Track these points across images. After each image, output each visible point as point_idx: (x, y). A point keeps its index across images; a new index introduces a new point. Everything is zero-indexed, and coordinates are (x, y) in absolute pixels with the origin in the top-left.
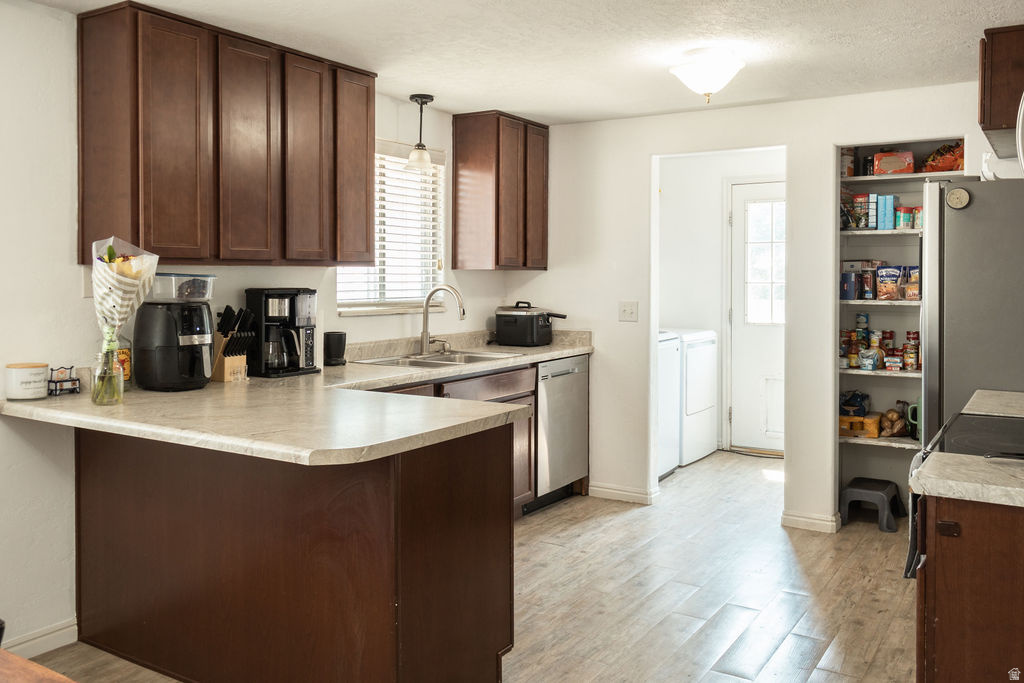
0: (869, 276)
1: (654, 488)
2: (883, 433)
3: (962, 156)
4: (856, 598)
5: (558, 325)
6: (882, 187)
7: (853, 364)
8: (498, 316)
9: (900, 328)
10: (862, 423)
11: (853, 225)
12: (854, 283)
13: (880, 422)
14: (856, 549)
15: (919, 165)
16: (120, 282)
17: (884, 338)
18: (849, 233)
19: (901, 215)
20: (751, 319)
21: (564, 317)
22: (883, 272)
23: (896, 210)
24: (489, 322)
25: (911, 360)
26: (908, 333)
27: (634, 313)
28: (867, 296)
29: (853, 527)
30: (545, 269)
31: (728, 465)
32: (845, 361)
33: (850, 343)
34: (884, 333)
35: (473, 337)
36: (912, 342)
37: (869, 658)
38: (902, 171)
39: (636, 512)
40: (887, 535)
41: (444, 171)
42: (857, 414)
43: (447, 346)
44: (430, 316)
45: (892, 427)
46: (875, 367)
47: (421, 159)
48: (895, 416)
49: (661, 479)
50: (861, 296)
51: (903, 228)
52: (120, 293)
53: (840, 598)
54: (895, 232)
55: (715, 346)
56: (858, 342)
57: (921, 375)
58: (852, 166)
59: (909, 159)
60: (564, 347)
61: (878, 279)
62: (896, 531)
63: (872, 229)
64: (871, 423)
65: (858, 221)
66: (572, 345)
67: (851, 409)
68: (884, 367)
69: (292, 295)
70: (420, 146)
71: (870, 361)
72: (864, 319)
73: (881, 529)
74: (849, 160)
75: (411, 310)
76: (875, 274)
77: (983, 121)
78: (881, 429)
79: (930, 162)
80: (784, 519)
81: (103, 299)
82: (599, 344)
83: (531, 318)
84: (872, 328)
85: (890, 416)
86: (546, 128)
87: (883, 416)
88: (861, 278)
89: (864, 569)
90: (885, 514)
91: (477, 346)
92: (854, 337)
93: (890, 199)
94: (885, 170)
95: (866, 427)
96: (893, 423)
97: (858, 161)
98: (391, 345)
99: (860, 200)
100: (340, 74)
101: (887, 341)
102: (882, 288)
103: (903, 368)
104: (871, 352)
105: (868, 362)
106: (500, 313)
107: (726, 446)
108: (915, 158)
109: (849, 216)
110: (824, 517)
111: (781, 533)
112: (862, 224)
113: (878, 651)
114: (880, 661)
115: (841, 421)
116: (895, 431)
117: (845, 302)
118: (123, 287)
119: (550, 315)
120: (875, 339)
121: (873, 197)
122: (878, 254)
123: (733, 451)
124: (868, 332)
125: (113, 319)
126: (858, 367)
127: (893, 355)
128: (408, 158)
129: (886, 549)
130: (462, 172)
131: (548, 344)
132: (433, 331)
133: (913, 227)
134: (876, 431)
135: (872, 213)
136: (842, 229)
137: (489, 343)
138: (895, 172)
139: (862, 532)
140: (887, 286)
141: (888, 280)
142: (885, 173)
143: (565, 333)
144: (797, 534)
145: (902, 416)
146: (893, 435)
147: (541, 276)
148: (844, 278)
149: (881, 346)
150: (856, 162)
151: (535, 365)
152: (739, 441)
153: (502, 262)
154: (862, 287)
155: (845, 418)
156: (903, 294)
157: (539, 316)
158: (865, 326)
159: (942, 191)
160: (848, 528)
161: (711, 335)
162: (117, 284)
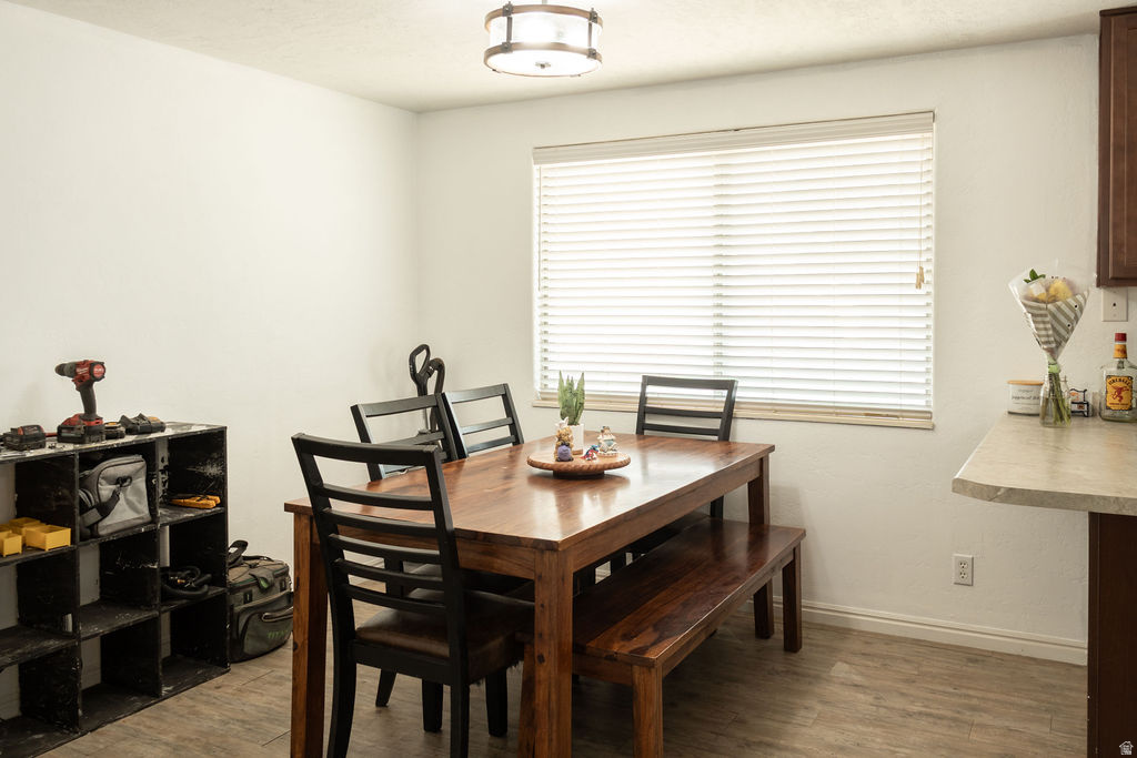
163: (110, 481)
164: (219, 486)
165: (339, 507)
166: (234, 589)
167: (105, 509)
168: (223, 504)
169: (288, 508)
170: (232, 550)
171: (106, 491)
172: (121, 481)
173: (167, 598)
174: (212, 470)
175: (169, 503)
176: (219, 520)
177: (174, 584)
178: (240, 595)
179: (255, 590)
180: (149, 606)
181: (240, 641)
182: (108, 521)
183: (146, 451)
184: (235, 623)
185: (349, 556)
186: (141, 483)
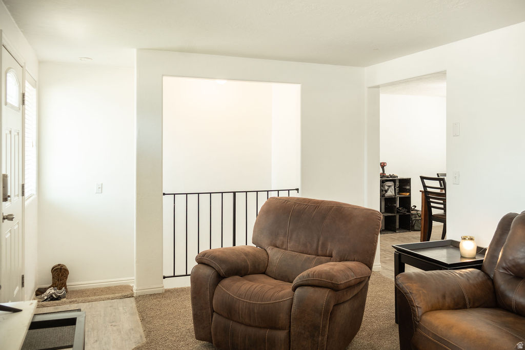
163: (387, 186)
164: (409, 191)
165: (429, 189)
166: (412, 214)
167: (386, 191)
168: (410, 195)
169: (420, 191)
170: (413, 208)
171: (386, 188)
172: (389, 186)
173: (398, 212)
174: (408, 187)
175: (399, 193)
176: (409, 198)
177: (399, 210)
178: (414, 216)
179: (417, 216)
180: (394, 213)
181: (413, 226)
182: (387, 194)
183: (394, 181)
184: (412, 222)
185: (432, 204)
186: (393, 187)
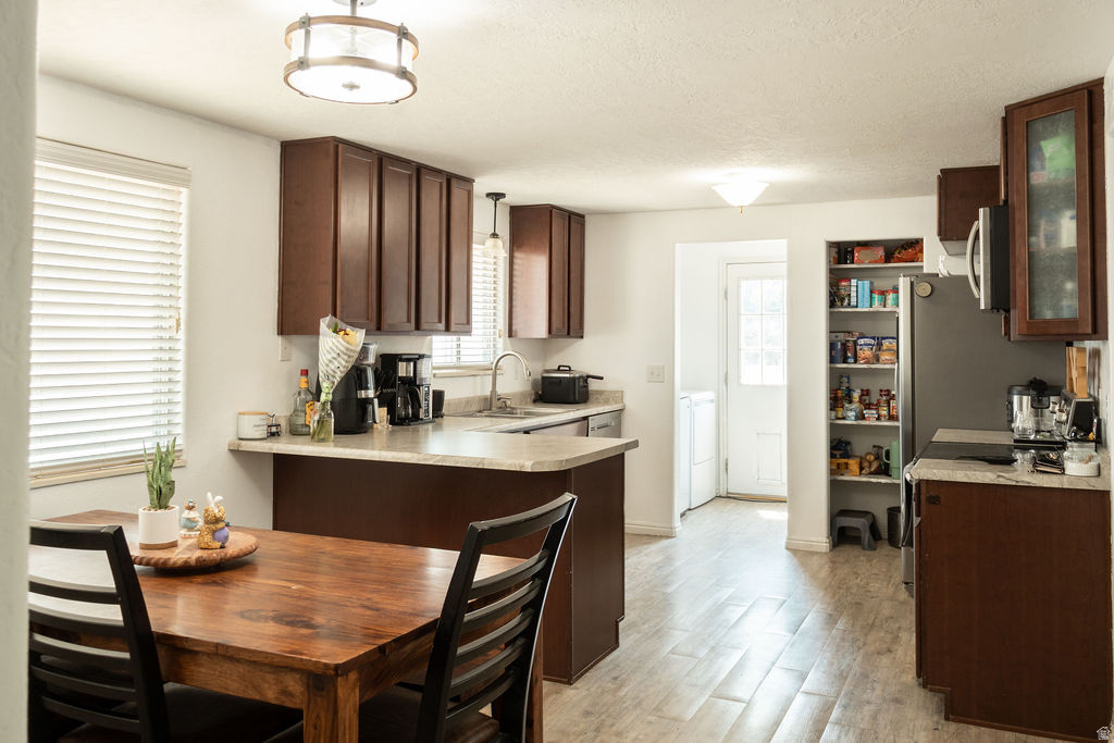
0: (850, 344)
1: (677, 522)
2: (863, 472)
3: (921, 251)
4: (854, 591)
5: (593, 385)
6: (861, 273)
7: (840, 416)
8: (543, 378)
9: (875, 386)
10: (847, 464)
11: (839, 304)
12: (840, 351)
13: (861, 463)
14: (847, 561)
15: (888, 258)
16: (348, 349)
17: (863, 395)
18: (836, 310)
19: (876, 296)
20: (744, 381)
21: (602, 378)
22: (861, 341)
23: (871, 292)
24: (534, 384)
25: (884, 412)
26: (881, 391)
27: (661, 375)
28: (849, 360)
29: (842, 548)
30: (582, 337)
31: (728, 508)
32: (833, 413)
33: (837, 400)
34: (862, 390)
35: (523, 395)
36: (884, 398)
37: (870, 622)
38: (876, 262)
39: (665, 542)
40: (868, 552)
41: (503, 254)
42: (842, 457)
43: (508, 402)
44: (498, 377)
45: (870, 467)
46: (857, 418)
47: (495, 246)
48: (872, 458)
49: (682, 515)
50: (845, 362)
51: (877, 307)
52: (346, 357)
53: (842, 591)
54: (871, 310)
55: (713, 405)
56: (843, 398)
57: (899, 424)
58: (836, 256)
59: (881, 253)
60: (598, 403)
61: (858, 347)
62: (875, 549)
63: (853, 307)
64: (853, 464)
65: (842, 300)
66: (606, 402)
67: (838, 453)
68: (863, 418)
69: (415, 359)
70: (495, 235)
71: (853, 413)
72: (846, 379)
73: (864, 549)
74: (834, 250)
75: (481, 373)
76: (855, 343)
77: (940, 234)
78: (861, 469)
79: (896, 254)
80: (787, 543)
81: (330, 361)
82: (630, 402)
83: (574, 379)
84: (852, 387)
85: (868, 457)
86: (582, 217)
87: (861, 458)
88: (844, 345)
89: (856, 573)
90: (866, 536)
91: (526, 404)
92: (840, 394)
93: (867, 283)
94: (862, 260)
95: (850, 467)
96: (870, 463)
97: (842, 253)
98: (468, 402)
99: (844, 284)
100: (454, 183)
101: (864, 397)
102: (861, 354)
103: (878, 419)
104: (854, 406)
105: (852, 414)
106: (545, 375)
107: (723, 493)
108: (886, 251)
109: (835, 297)
110: (820, 539)
111: (786, 552)
112: (846, 303)
113: (876, 618)
114: (878, 622)
115: (831, 463)
116: (873, 469)
117: (833, 365)
118: (349, 353)
119: (588, 376)
120: (856, 395)
121: (854, 282)
122: (857, 327)
123: (729, 497)
124: (849, 391)
125: (334, 377)
126: (844, 418)
127: (869, 409)
128: (484, 244)
129: (870, 560)
130: (516, 254)
131: (585, 402)
132: (500, 390)
133: (885, 306)
134: (858, 471)
135: (853, 294)
136: (831, 307)
137: (535, 401)
138: (870, 262)
139: (850, 551)
140: (865, 353)
141: (866, 348)
142: (863, 263)
143: (601, 393)
144: (799, 553)
145: (878, 457)
146: (871, 473)
147: (579, 342)
148: (832, 346)
149: (861, 401)
150: (839, 253)
151: (586, 418)
152: (734, 489)
153: (554, 332)
154: (846, 353)
155: (834, 460)
156: (877, 360)
157: (580, 377)
158: (847, 385)
159: (912, 283)
160: (838, 549)
161: (711, 395)
162: (345, 351)
